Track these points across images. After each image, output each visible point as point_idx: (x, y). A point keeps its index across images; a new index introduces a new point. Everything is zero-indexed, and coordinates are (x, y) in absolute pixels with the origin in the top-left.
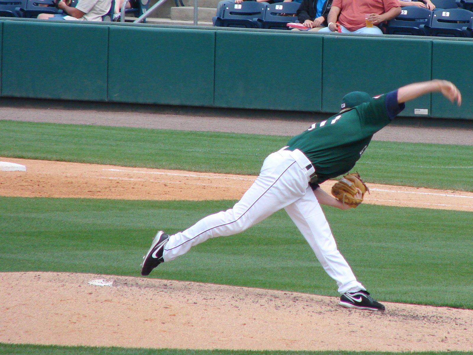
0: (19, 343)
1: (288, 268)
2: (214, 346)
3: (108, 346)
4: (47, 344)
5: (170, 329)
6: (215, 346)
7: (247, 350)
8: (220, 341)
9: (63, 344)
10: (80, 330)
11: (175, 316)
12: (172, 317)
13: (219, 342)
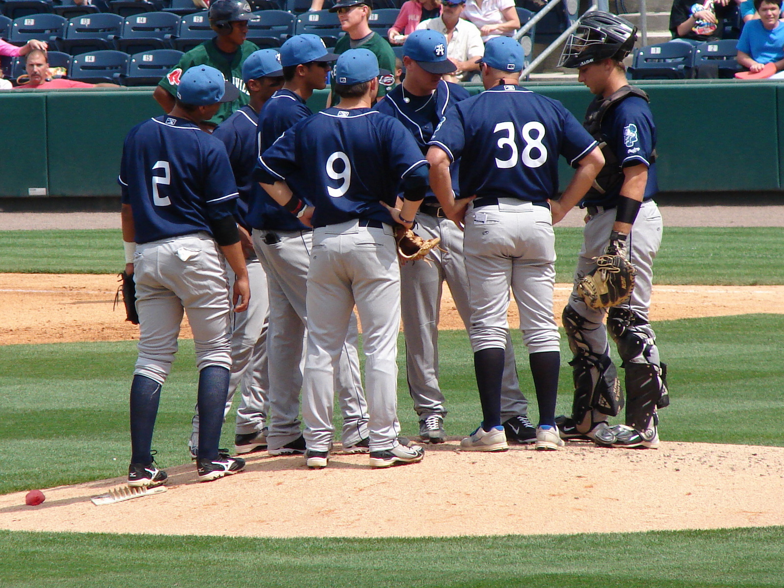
0: (379, 537)
1: (745, 411)
2: (648, 527)
3: (502, 534)
4: (418, 535)
5: (586, 506)
6: (650, 525)
7: (694, 529)
8: (657, 518)
9: (440, 535)
10: (462, 514)
11: (592, 487)
12: (589, 489)
13: (656, 520)
